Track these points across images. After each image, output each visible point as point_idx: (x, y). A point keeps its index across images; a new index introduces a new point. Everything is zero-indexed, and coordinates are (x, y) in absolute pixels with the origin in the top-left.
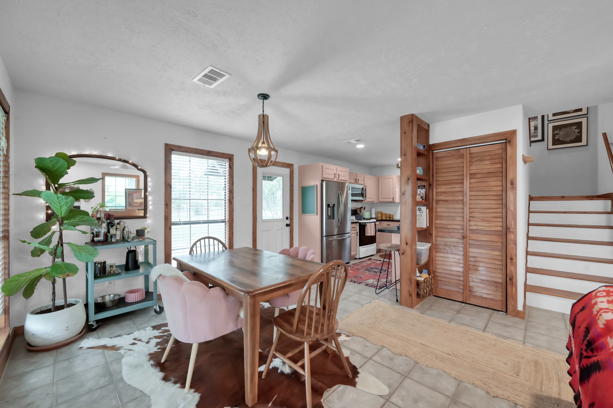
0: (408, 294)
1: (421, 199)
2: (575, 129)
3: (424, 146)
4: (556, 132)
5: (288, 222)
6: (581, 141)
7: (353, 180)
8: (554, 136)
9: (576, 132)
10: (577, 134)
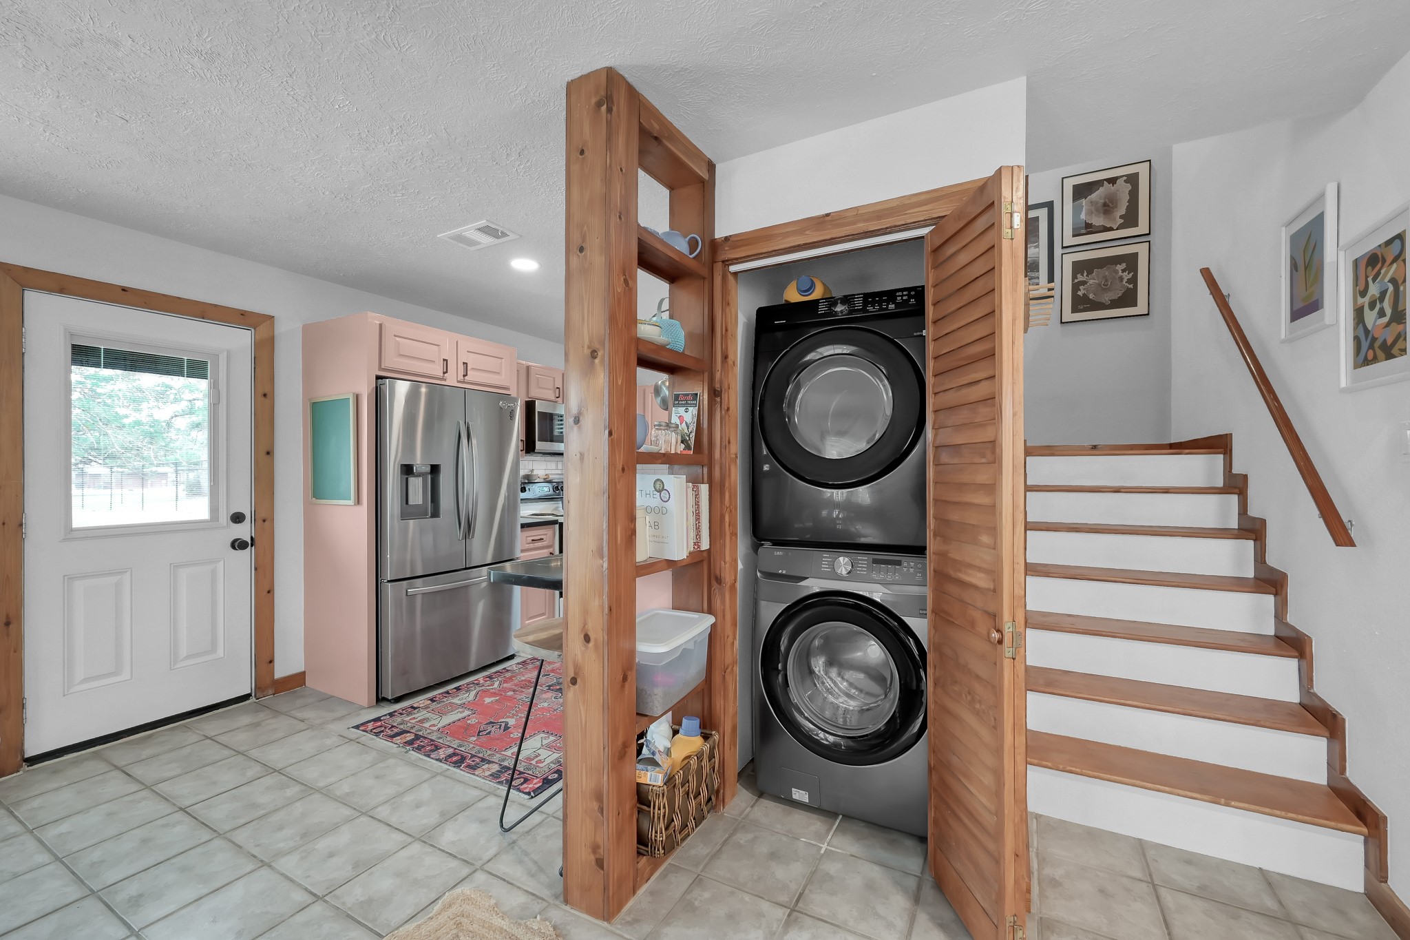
0: (592, 857)
1: (683, 446)
2: (1123, 271)
3: (693, 245)
4: (1080, 278)
5: (244, 531)
6: (1134, 303)
7: (550, 392)
8: (1075, 287)
9: (1125, 280)
10: (1127, 284)
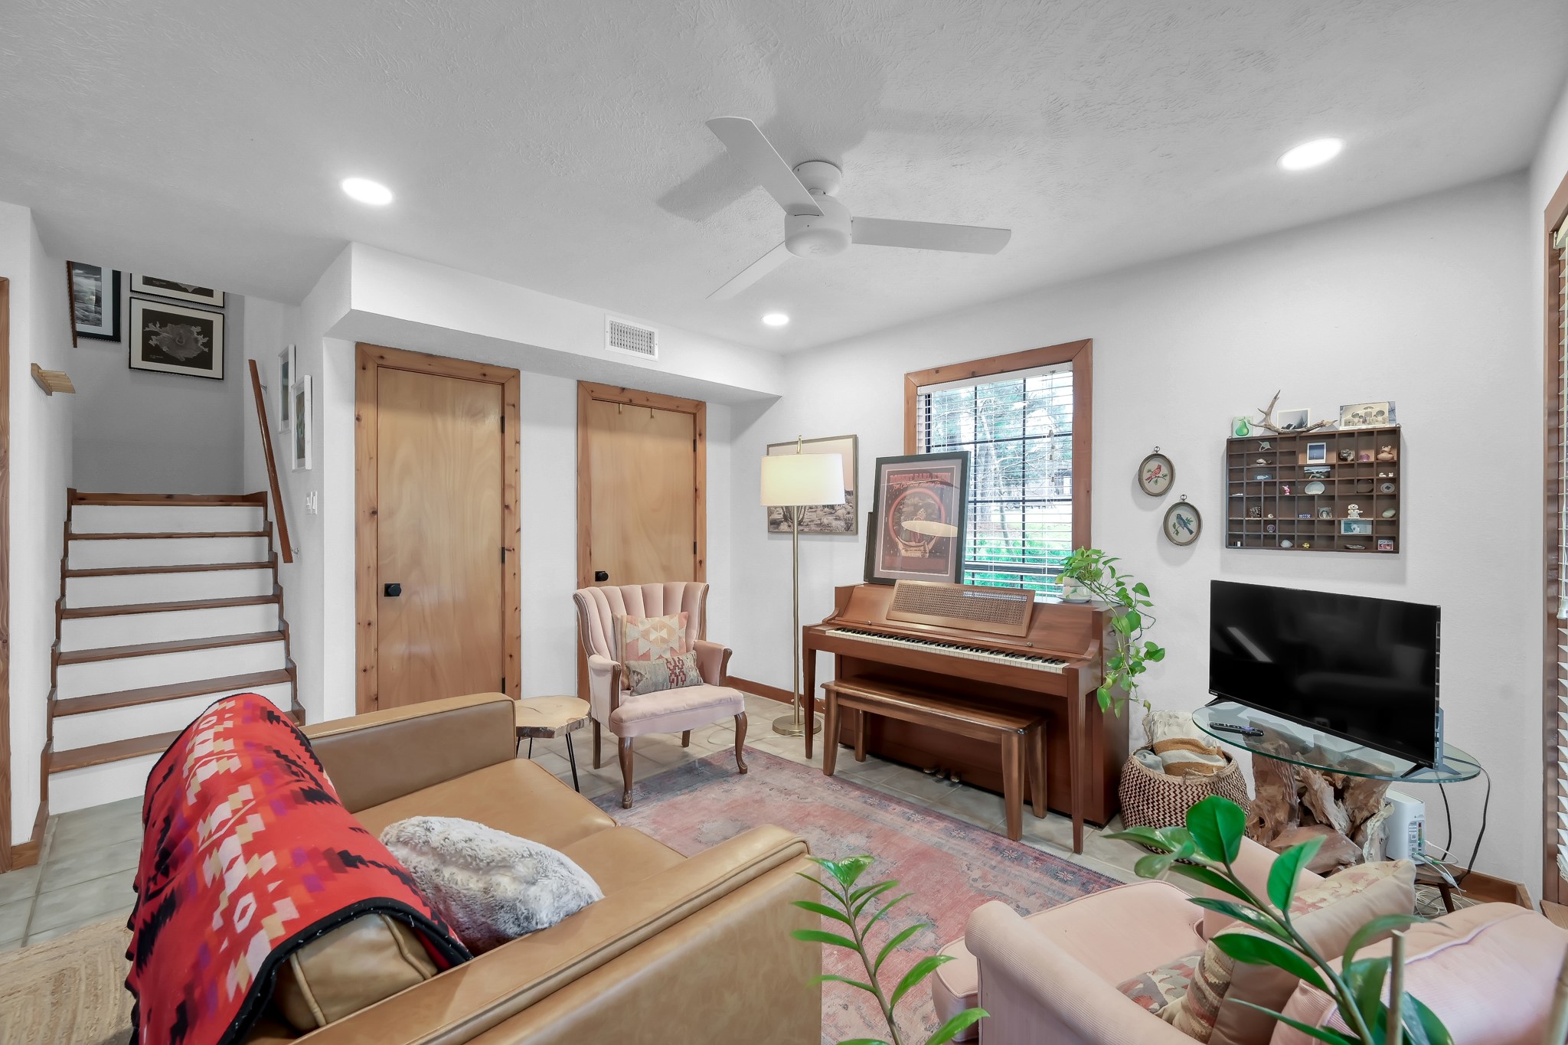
2: (198, 334)
4: (151, 327)
6: (209, 366)
8: (146, 336)
9: (200, 342)
10: (202, 347)
